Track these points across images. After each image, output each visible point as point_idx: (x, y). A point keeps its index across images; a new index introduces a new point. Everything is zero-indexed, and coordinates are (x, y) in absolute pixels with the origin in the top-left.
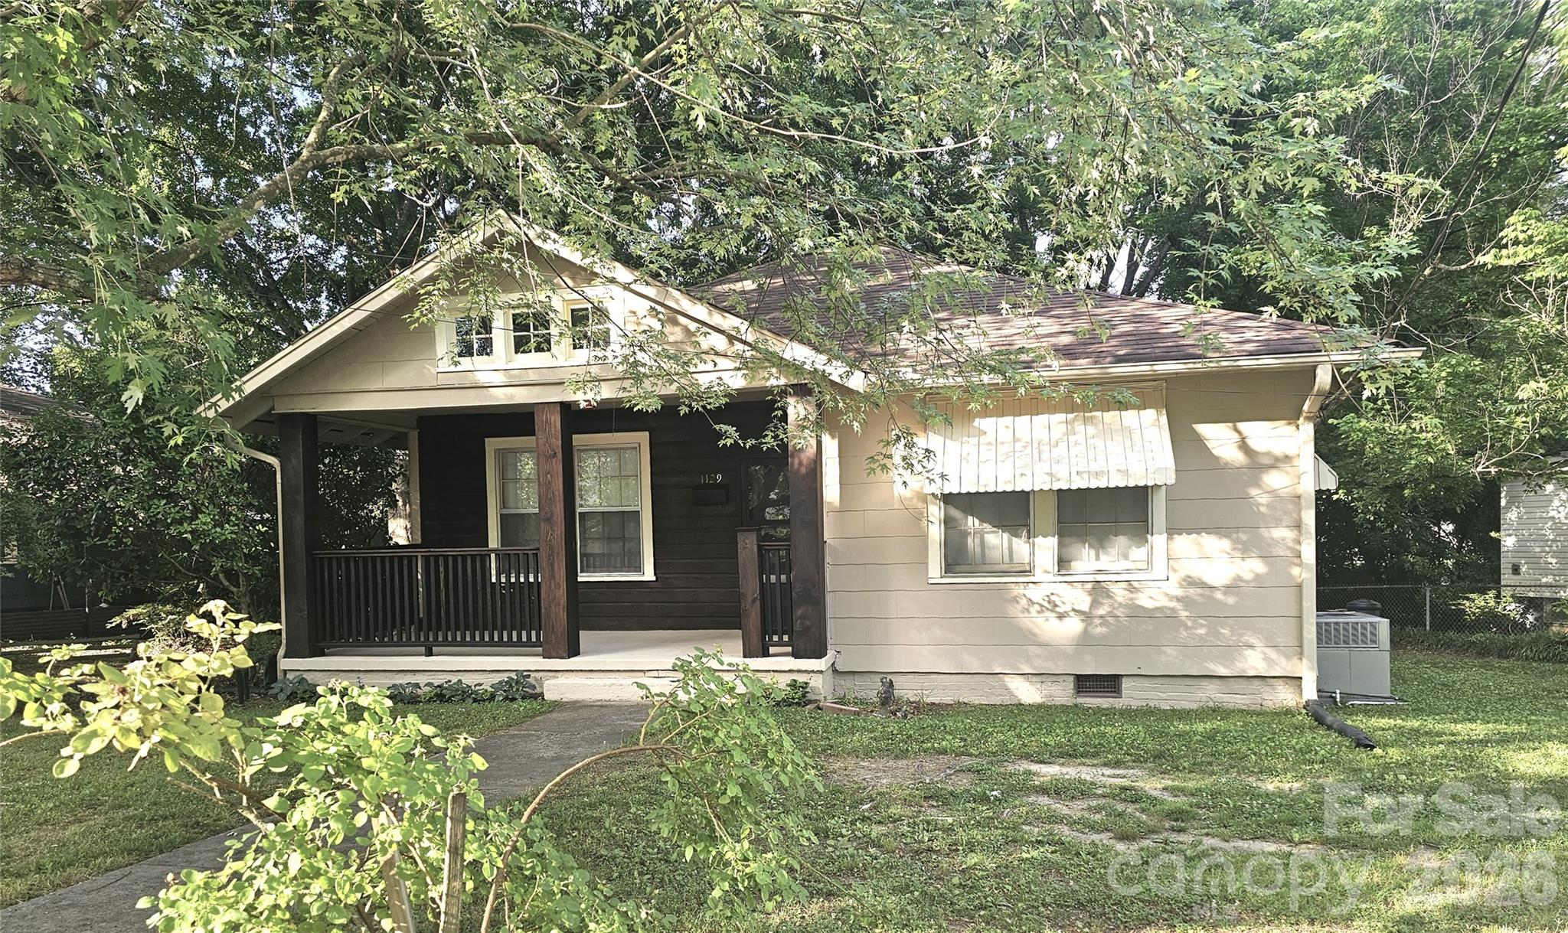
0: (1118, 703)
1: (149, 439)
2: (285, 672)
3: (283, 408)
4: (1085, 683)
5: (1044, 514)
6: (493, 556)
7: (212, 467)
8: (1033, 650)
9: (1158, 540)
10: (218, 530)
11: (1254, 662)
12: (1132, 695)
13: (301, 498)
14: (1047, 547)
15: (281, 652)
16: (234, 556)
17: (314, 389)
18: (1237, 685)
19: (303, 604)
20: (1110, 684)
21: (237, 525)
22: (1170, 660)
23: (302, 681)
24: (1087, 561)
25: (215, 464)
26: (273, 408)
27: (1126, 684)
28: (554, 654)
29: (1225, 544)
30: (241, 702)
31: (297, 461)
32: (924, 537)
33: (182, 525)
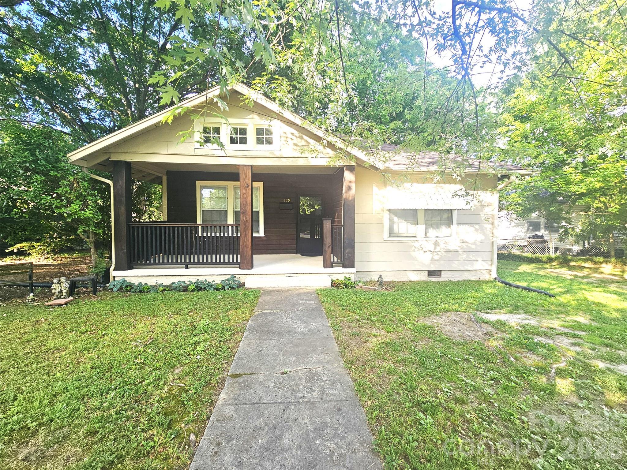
0: (441, 279)
1: (41, 166)
2: (114, 277)
3: (114, 158)
4: (431, 273)
5: (421, 217)
6: (200, 227)
7: (78, 182)
8: (416, 263)
9: (454, 226)
10: (83, 212)
11: (478, 265)
12: (445, 277)
13: (124, 199)
14: (421, 228)
15: (112, 268)
16: (90, 225)
17: (132, 151)
18: (473, 273)
19: (124, 247)
20: (438, 273)
21: (92, 210)
22: (456, 265)
23: (124, 281)
24: (433, 233)
25: (81, 180)
26: (110, 158)
27: (443, 273)
28: (245, 267)
29: (472, 229)
30: (95, 294)
31: (122, 182)
32: (382, 224)
33: (61, 209)
